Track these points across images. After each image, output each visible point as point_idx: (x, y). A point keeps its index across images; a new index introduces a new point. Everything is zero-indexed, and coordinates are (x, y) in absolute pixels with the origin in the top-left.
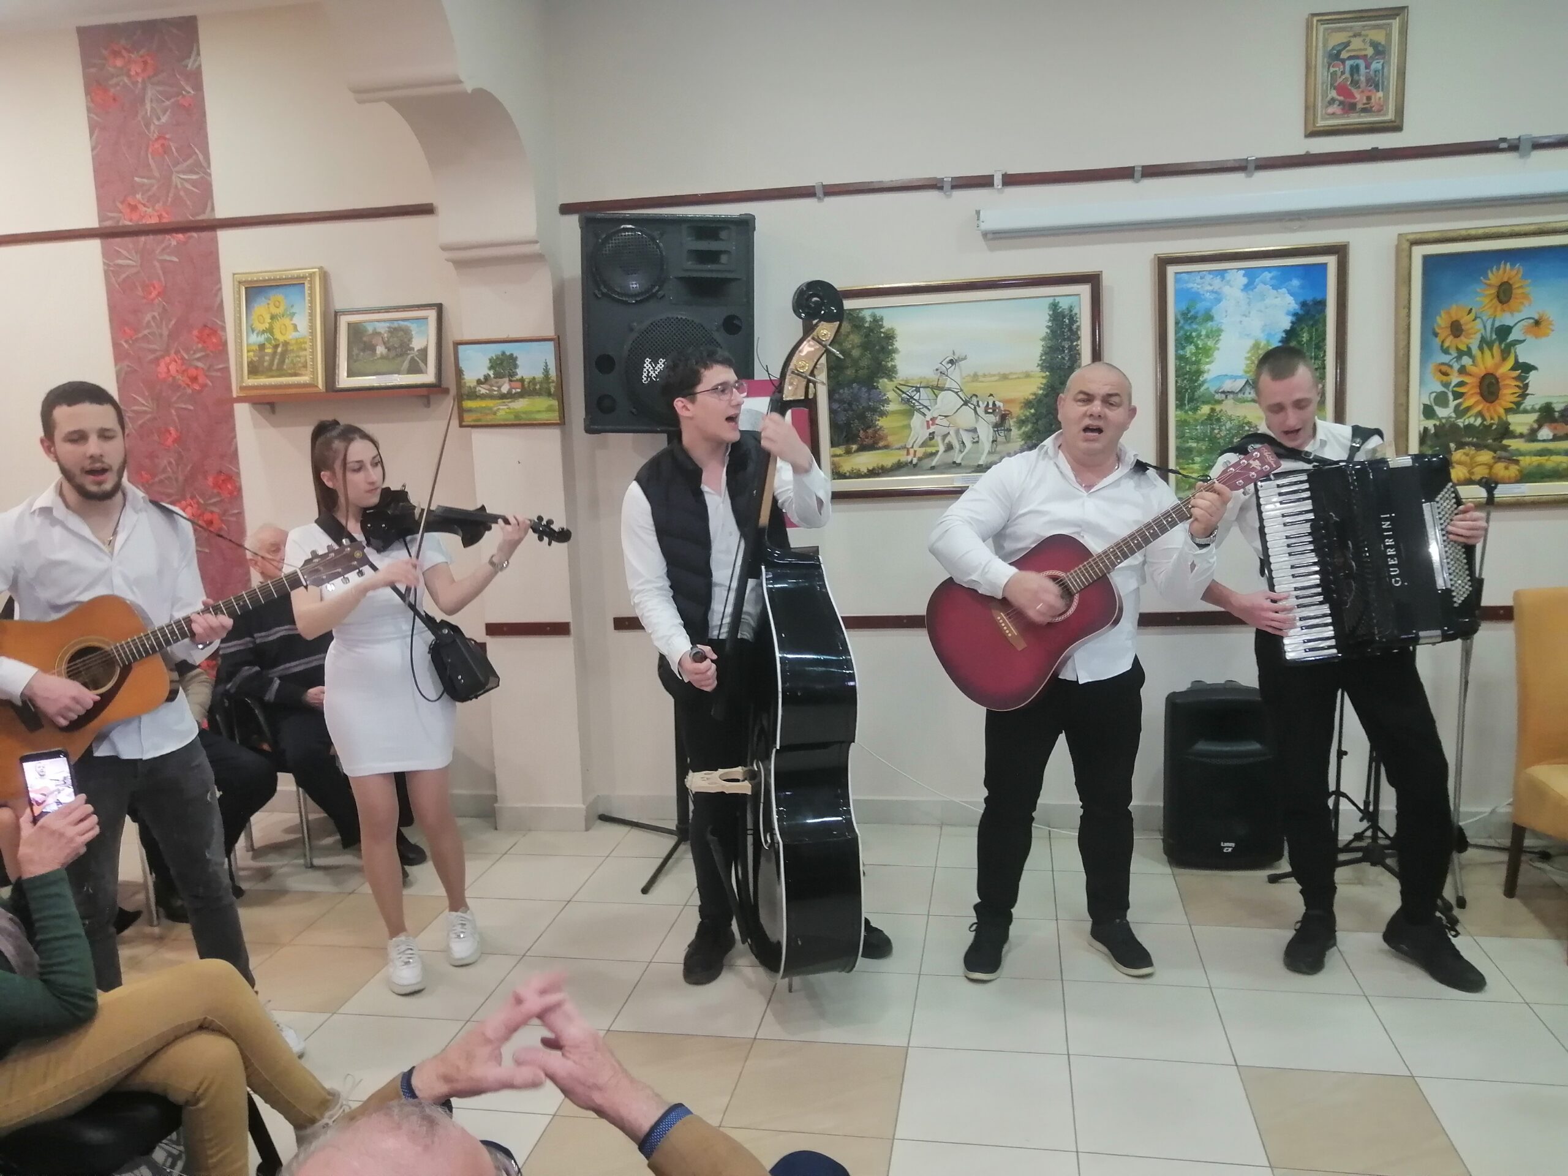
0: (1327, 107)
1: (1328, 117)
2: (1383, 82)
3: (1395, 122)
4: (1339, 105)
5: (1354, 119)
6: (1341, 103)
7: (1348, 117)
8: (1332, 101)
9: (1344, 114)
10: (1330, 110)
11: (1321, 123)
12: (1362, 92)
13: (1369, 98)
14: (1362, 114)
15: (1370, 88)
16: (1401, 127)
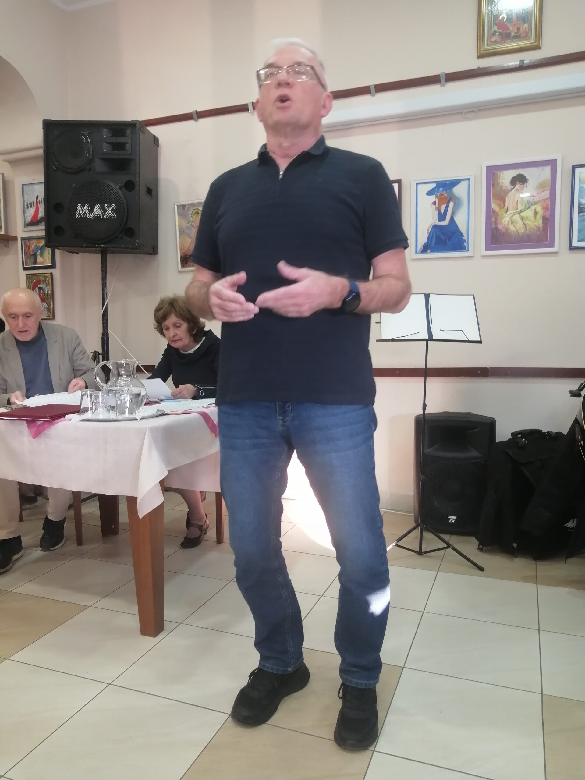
0: (491, 37)
1: (491, 44)
3: (536, 43)
4: (499, 35)
5: (510, 44)
6: (500, 34)
8: (495, 33)
9: (502, 41)
10: (493, 39)
11: (487, 49)
12: (514, 25)
13: (519, 29)
14: (514, 40)
15: (519, 23)
16: (540, 46)
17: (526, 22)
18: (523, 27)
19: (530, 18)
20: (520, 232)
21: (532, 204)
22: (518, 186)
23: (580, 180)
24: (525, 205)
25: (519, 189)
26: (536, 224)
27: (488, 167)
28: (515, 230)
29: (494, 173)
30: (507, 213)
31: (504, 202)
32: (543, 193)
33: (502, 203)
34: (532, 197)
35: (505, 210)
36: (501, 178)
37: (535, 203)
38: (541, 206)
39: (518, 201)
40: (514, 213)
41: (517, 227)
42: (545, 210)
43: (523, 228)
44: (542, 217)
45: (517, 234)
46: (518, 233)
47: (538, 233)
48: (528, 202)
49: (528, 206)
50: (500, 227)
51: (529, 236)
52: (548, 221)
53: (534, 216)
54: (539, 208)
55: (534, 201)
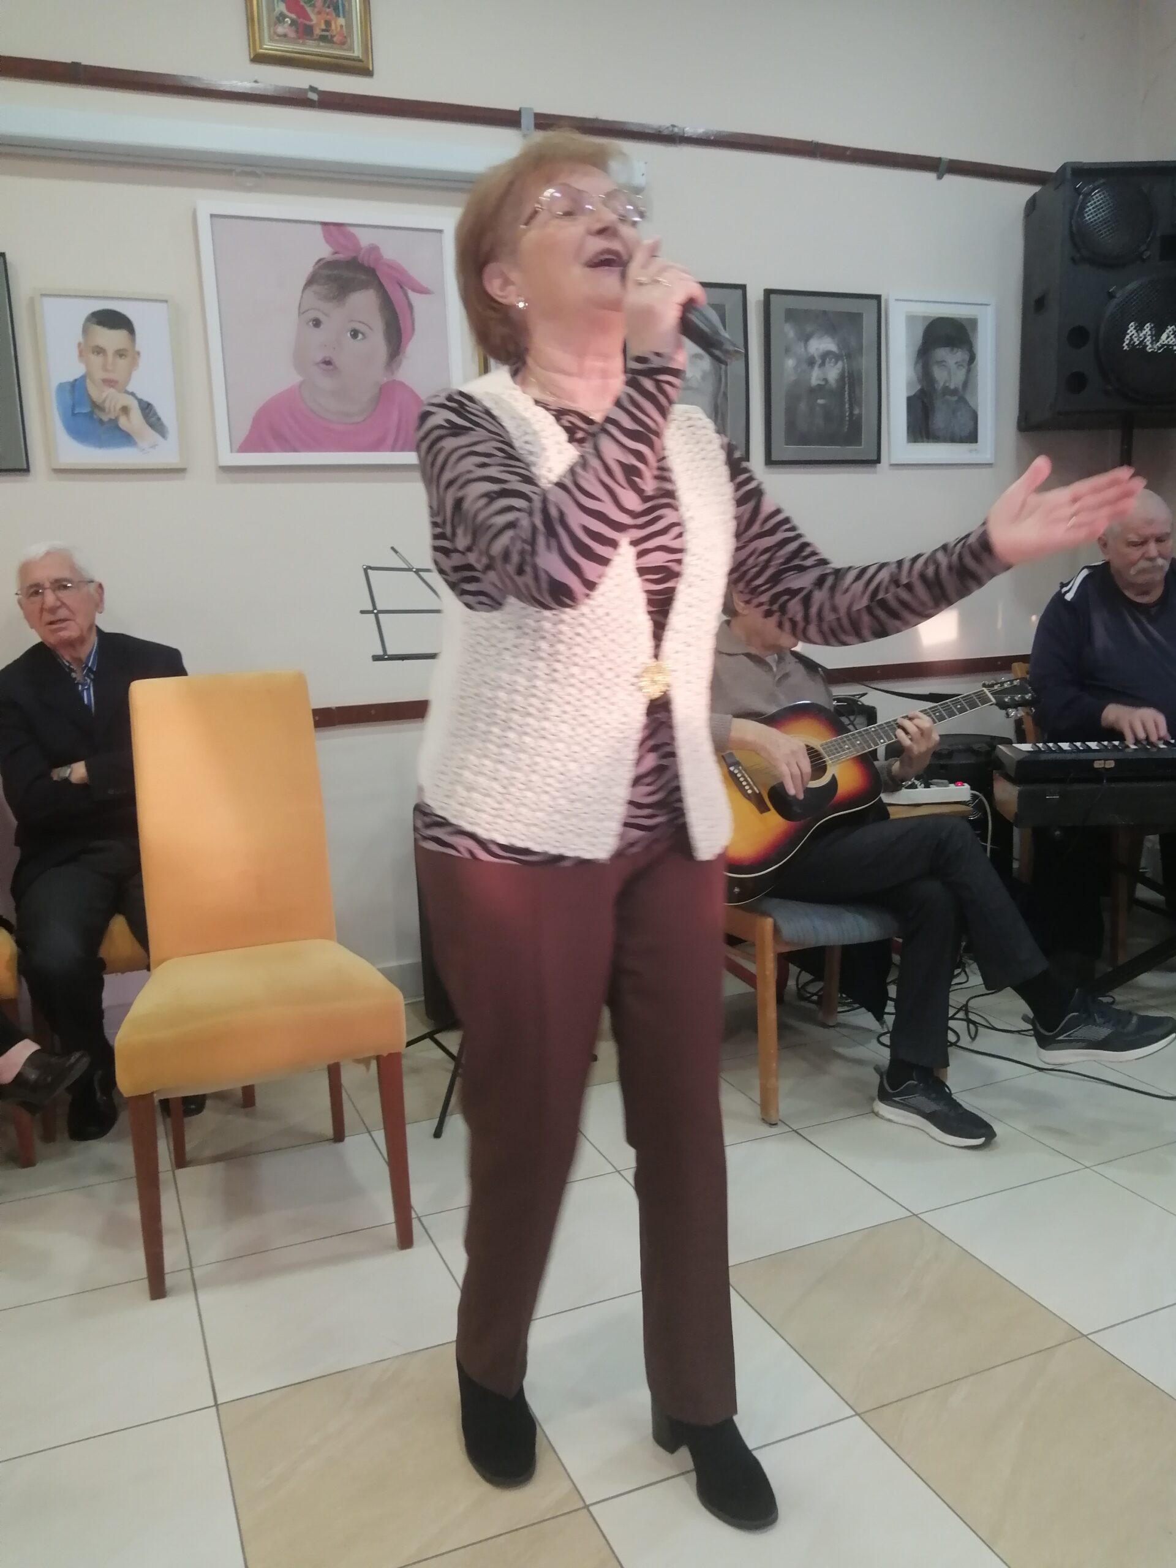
0: (275, 24)
1: (277, 38)
2: (344, 6)
3: (361, 61)
4: (291, 25)
5: (311, 48)
6: (293, 23)
7: (303, 44)
8: (281, 18)
9: (299, 38)
10: (281, 30)
11: (270, 47)
12: (319, 13)
13: (328, 23)
14: (322, 44)
15: (328, 10)
16: (371, 69)
17: (341, 14)
18: (335, 23)
19: (347, 7)
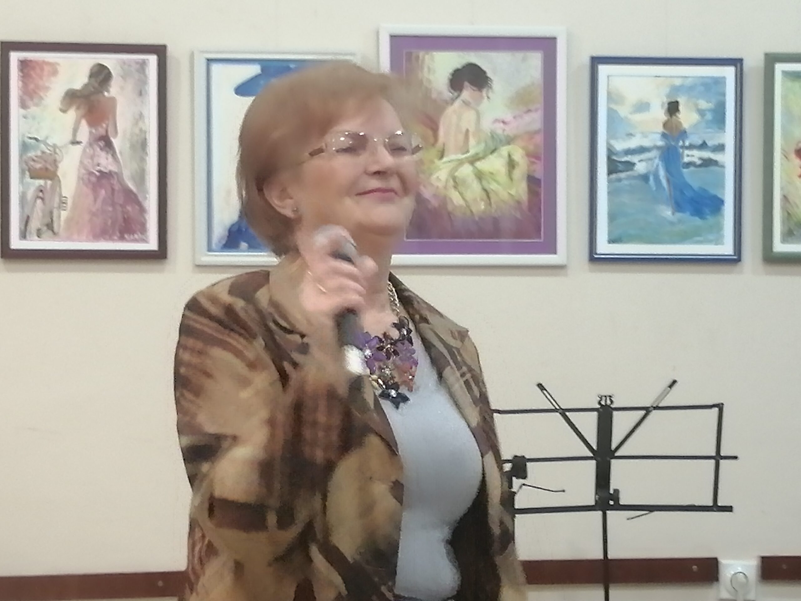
20: (474, 210)
21: (501, 141)
22: (467, 93)
23: (609, 94)
24: (486, 142)
25: (471, 100)
26: (513, 192)
27: (394, 38)
28: (464, 205)
29: (409, 55)
30: (445, 159)
31: (435, 130)
32: (527, 118)
33: (430, 133)
34: (502, 125)
35: (439, 151)
36: (426, 70)
37: (509, 141)
38: (523, 148)
39: (467, 131)
40: (459, 160)
41: (469, 195)
42: (533, 160)
43: (482, 200)
44: (526, 176)
45: (468, 213)
46: (471, 212)
47: (518, 215)
48: (492, 137)
49: (492, 146)
50: (427, 193)
51: (496, 221)
52: (540, 187)
53: (508, 172)
54: (519, 155)
55: (506, 133)
